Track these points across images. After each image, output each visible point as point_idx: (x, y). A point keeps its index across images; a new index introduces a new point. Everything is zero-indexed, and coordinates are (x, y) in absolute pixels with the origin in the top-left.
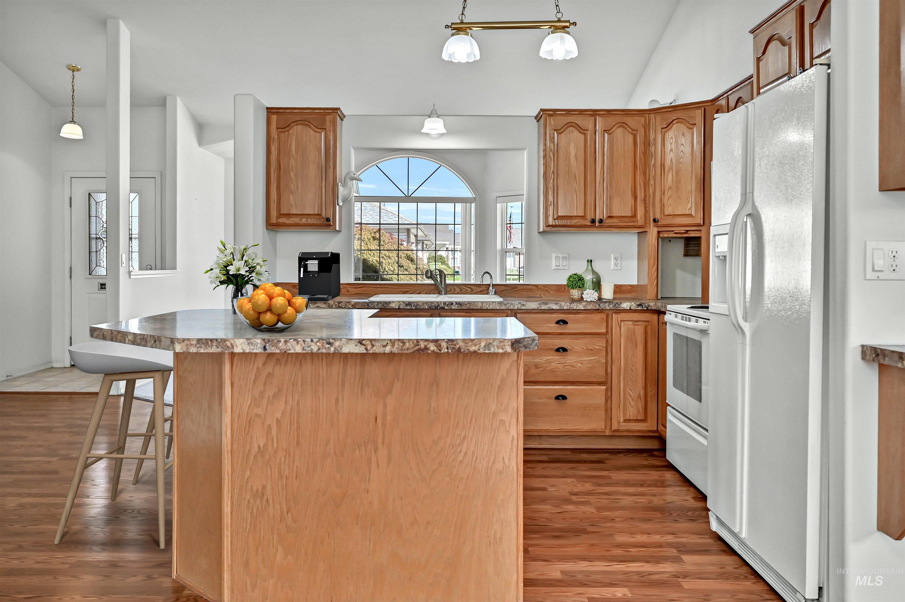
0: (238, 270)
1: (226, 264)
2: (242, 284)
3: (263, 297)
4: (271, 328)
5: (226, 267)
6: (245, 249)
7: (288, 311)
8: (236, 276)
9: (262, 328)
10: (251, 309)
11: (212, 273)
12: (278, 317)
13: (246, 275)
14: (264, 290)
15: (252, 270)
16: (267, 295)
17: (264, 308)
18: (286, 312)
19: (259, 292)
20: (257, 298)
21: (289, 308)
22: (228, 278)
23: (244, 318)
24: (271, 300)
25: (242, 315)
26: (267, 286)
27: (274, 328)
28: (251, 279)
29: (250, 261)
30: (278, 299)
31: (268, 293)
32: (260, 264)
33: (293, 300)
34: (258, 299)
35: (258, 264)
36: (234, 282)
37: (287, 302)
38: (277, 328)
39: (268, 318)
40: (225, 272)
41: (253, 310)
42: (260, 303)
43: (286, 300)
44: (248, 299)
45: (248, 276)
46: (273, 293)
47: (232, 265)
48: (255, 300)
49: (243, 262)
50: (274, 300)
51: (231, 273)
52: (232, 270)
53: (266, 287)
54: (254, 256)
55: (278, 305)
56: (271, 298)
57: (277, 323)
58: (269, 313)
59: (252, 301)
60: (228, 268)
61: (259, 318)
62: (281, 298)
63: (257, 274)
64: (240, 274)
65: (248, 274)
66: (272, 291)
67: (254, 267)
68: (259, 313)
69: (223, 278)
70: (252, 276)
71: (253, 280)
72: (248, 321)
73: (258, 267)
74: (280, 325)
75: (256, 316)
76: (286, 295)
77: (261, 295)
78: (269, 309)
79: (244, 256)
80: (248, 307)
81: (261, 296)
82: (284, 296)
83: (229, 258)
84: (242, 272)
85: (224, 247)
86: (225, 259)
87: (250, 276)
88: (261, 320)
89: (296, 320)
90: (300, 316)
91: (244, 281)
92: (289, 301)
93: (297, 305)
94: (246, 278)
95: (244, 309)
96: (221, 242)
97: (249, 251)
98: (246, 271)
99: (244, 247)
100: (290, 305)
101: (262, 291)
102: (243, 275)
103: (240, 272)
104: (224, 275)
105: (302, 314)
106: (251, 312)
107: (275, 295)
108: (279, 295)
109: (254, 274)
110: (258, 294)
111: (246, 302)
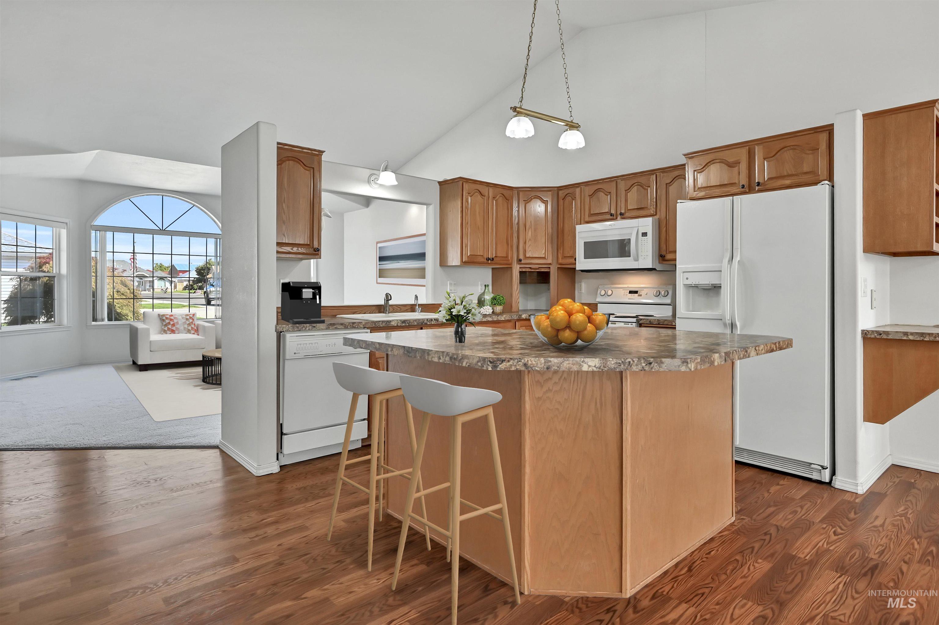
0: (459, 312)
1: (450, 308)
2: (461, 322)
3: (562, 313)
4: (570, 346)
5: (450, 309)
6: (463, 297)
7: (588, 329)
8: (458, 316)
9: (561, 346)
10: (549, 326)
11: (441, 314)
12: (578, 335)
13: (465, 315)
14: (562, 306)
15: (468, 312)
16: (566, 311)
17: (563, 325)
18: (586, 329)
19: (557, 308)
20: (555, 314)
21: (589, 325)
22: (451, 317)
23: (542, 335)
24: (570, 317)
25: (540, 332)
26: (566, 301)
27: (573, 346)
28: (468, 318)
29: (467, 305)
30: (578, 315)
31: (567, 309)
32: (475, 307)
33: (593, 316)
34: (557, 315)
35: (473, 308)
36: (456, 320)
37: (587, 318)
38: (576, 346)
39: (567, 335)
40: (449, 313)
41: (552, 327)
42: (558, 319)
43: (585, 317)
44: (545, 315)
45: (466, 316)
46: (572, 310)
47: (454, 308)
48: (554, 317)
49: (462, 306)
50: (573, 317)
51: (454, 314)
52: (455, 312)
53: (565, 303)
54: (470, 302)
55: (578, 322)
56: (570, 314)
57: (576, 341)
58: (568, 330)
59: (550, 317)
60: (451, 311)
61: (557, 336)
62: (581, 314)
63: (472, 315)
64: (460, 314)
65: (466, 315)
66: (571, 307)
67: (470, 310)
68: (558, 330)
69: (448, 317)
70: (469, 316)
71: (469, 319)
72: (546, 339)
73: (473, 310)
74: (579, 342)
75: (554, 333)
76: (586, 311)
77: (559, 311)
78: (568, 326)
79: (463, 302)
80: (546, 324)
81: (559, 313)
82: (583, 312)
83: (453, 303)
84: (462, 313)
85: (449, 296)
86: (450, 304)
87: (467, 316)
88: (559, 337)
89: (597, 338)
90: (600, 333)
91: (463, 320)
92: (589, 318)
93: (597, 322)
94: (465, 318)
95: (542, 326)
96: (447, 292)
97: (466, 299)
98: (465, 313)
99: (463, 295)
100: (590, 322)
101: (560, 307)
102: (462, 316)
103: (460, 313)
104: (449, 315)
105: (602, 331)
106: (550, 329)
107: (574, 312)
108: (578, 312)
109: (470, 315)
110: (556, 310)
111: (544, 319)
